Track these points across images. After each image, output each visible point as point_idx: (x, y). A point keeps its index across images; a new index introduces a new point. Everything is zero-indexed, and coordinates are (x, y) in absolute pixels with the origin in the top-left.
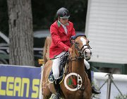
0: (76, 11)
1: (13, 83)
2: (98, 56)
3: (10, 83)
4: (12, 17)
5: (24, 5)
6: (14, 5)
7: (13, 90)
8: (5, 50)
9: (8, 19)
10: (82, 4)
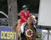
0: (35, 5)
1: (10, 34)
2: (44, 23)
3: (8, 34)
5: (14, 2)
6: (10, 3)
7: (9, 37)
8: (6, 21)
9: (8, 8)
10: (37, 2)
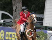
0: (41, 6)
2: (49, 24)
3: (13, 35)
4: (14, 8)
5: (19, 3)
8: (11, 22)
9: (13, 9)
10: (43, 3)
